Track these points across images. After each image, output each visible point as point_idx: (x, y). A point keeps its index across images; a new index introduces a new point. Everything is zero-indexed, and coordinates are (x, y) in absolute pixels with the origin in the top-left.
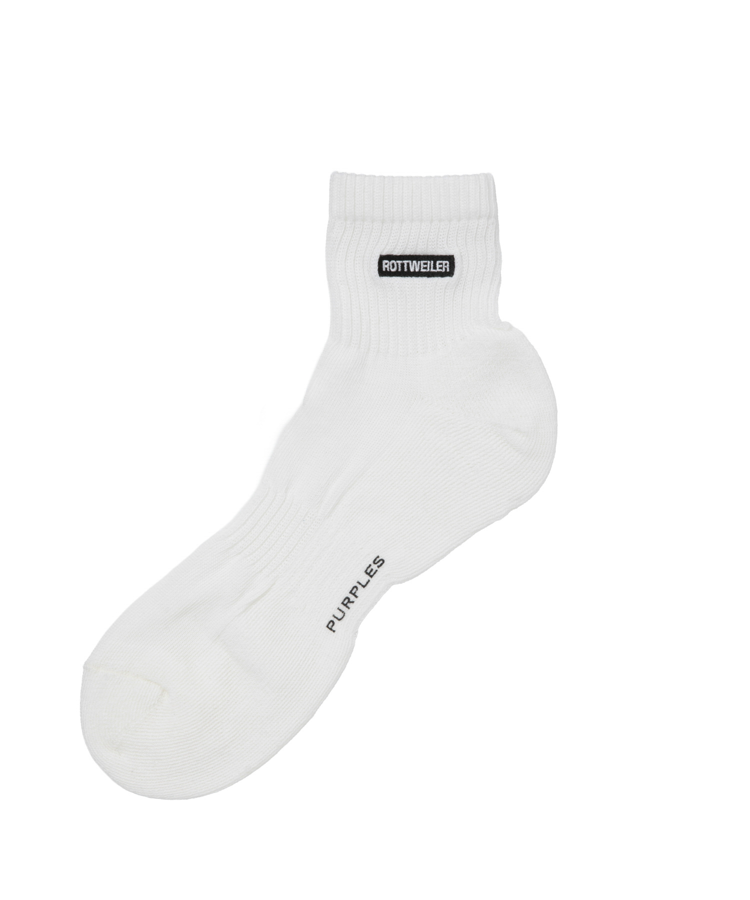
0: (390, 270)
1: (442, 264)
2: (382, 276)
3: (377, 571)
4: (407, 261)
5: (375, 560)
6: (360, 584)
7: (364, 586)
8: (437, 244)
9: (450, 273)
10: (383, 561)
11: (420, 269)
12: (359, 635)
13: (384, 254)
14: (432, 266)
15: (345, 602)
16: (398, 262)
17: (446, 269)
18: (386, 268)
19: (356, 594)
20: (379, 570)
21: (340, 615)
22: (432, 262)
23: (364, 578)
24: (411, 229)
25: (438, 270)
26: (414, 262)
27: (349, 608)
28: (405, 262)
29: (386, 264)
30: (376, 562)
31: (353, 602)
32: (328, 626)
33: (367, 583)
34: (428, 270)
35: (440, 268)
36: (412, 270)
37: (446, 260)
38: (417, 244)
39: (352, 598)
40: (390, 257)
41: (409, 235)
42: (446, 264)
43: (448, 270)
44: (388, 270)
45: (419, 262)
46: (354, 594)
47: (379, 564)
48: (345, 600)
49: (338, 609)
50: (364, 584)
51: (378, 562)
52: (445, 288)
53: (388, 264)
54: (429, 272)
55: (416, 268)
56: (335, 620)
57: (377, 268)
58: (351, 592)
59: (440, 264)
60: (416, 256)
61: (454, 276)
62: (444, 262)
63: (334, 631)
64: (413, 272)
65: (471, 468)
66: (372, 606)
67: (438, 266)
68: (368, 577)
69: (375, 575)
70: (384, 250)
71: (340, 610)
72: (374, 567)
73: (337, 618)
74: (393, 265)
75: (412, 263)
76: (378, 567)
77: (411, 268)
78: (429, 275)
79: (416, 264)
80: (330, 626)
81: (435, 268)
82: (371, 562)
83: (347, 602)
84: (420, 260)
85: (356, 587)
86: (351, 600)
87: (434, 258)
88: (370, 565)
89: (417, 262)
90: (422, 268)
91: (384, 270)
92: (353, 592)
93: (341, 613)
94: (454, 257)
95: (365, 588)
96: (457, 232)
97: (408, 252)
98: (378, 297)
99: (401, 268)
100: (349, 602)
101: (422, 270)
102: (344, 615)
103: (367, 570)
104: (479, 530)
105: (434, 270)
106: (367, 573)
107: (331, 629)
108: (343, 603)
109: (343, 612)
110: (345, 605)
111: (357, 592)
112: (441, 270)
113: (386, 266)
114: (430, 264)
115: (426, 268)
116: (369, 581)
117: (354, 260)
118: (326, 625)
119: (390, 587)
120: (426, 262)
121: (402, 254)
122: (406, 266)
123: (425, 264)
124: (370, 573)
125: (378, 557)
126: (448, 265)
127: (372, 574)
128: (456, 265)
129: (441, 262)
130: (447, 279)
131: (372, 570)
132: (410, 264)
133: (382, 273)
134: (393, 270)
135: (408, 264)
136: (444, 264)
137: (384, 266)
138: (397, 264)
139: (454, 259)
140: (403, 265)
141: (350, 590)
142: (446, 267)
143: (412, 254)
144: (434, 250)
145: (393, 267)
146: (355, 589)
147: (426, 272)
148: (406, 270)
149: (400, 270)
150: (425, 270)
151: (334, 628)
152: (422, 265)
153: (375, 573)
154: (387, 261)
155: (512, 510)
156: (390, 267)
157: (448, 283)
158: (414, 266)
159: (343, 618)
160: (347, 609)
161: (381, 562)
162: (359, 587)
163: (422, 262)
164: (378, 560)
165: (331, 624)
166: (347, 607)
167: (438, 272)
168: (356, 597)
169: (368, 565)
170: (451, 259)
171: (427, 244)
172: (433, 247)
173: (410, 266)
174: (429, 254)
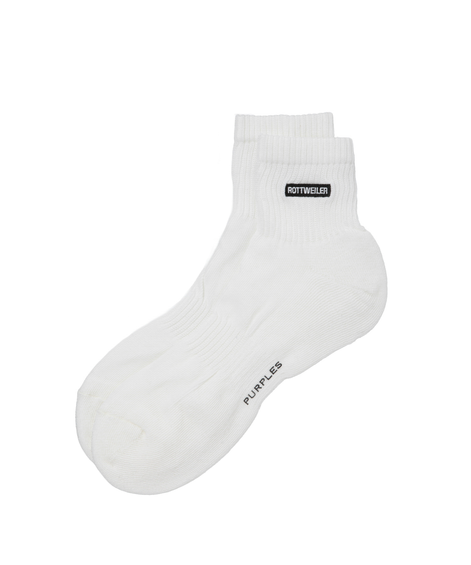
0: (292, 192)
1: (323, 189)
2: (288, 196)
3: (277, 370)
4: (303, 188)
5: (277, 364)
6: (266, 377)
7: (268, 379)
8: (320, 177)
9: (328, 195)
10: (281, 365)
11: (310, 192)
12: (261, 408)
13: (289, 183)
14: (317, 190)
15: (256, 388)
16: (297, 188)
17: (325, 192)
18: (290, 192)
19: (263, 383)
20: (278, 370)
21: (252, 395)
22: (317, 188)
23: (269, 374)
24: (305, 168)
25: (321, 193)
26: (307, 188)
27: (258, 391)
28: (302, 188)
29: (290, 189)
30: (277, 365)
31: (261, 388)
32: (244, 401)
33: (271, 377)
34: (315, 193)
35: (322, 192)
36: (305, 193)
37: (325, 187)
38: (309, 177)
39: (261, 385)
40: (292, 185)
41: (304, 172)
42: (326, 190)
43: (327, 193)
44: (291, 193)
45: (309, 188)
46: (262, 383)
47: (278, 366)
48: (256, 386)
49: (252, 391)
50: (268, 378)
51: (278, 365)
52: (325, 204)
53: (291, 189)
54: (316, 194)
55: (308, 191)
56: (249, 398)
57: (285, 191)
58: (260, 382)
59: (322, 189)
60: (308, 184)
61: (330, 197)
62: (324, 188)
63: (248, 404)
64: (306, 194)
65: (337, 312)
66: (271, 391)
67: (321, 191)
68: (271, 374)
69: (275, 373)
70: (289, 181)
71: (253, 392)
72: (276, 368)
73: (250, 396)
74: (294, 190)
75: (305, 188)
76: (278, 368)
77: (304, 191)
78: (316, 196)
79: (308, 189)
80: (246, 401)
81: (319, 191)
82: (274, 365)
83: (257, 388)
84: (310, 187)
85: (263, 379)
86: (260, 387)
87: (319, 186)
88: (273, 367)
89: (308, 188)
90: (311, 192)
91: (289, 192)
92: (262, 382)
93: (253, 394)
94: (331, 185)
95: (269, 380)
96: (333, 171)
97: (303, 182)
98: (285, 208)
99: (299, 192)
100: (259, 387)
101: (311, 193)
102: (255, 395)
103: (271, 370)
104: (338, 349)
105: (319, 193)
106: (271, 371)
107: (246, 403)
108: (255, 388)
109: (254, 393)
110: (256, 389)
111: (264, 382)
112: (322, 193)
113: (290, 190)
114: (316, 189)
115: (314, 192)
116: (272, 376)
117: (271, 186)
118: (244, 400)
119: (283, 381)
120: (314, 188)
121: (299, 183)
122: (301, 190)
123: (313, 189)
124: (272, 371)
125: (278, 362)
126: (327, 190)
127: (274, 372)
128: (332, 190)
129: (323, 188)
130: (326, 198)
131: (274, 370)
132: (304, 189)
133: (288, 194)
134: (294, 193)
135: (303, 189)
136: (324, 189)
137: (289, 191)
138: (297, 189)
139: (330, 186)
140: (300, 190)
141: (260, 380)
142: (325, 191)
143: (305, 183)
144: (318, 181)
145: (294, 191)
146: (263, 380)
147: (313, 194)
148: (302, 193)
149: (298, 193)
150: (313, 193)
151: (248, 402)
152: (311, 190)
153: (275, 372)
154: (290, 188)
155: (358, 338)
156: (292, 191)
157: (327, 200)
158: (307, 190)
159: (254, 397)
160: (257, 391)
161: (280, 365)
162: (266, 379)
163: (311, 188)
164: (278, 364)
165: (247, 400)
166: (257, 390)
167: (321, 194)
168: (263, 385)
169: (272, 367)
170: (328, 186)
171: (315, 178)
172: (318, 179)
173: (304, 190)
174: (316, 183)
